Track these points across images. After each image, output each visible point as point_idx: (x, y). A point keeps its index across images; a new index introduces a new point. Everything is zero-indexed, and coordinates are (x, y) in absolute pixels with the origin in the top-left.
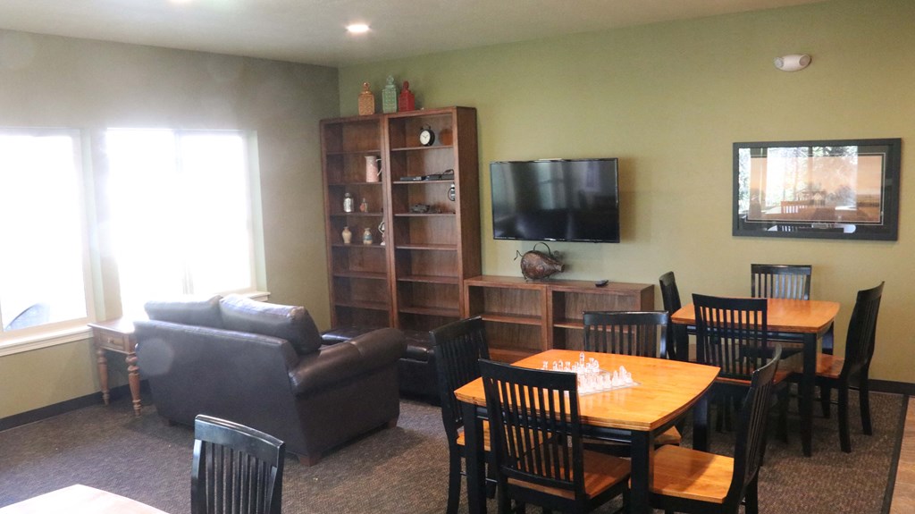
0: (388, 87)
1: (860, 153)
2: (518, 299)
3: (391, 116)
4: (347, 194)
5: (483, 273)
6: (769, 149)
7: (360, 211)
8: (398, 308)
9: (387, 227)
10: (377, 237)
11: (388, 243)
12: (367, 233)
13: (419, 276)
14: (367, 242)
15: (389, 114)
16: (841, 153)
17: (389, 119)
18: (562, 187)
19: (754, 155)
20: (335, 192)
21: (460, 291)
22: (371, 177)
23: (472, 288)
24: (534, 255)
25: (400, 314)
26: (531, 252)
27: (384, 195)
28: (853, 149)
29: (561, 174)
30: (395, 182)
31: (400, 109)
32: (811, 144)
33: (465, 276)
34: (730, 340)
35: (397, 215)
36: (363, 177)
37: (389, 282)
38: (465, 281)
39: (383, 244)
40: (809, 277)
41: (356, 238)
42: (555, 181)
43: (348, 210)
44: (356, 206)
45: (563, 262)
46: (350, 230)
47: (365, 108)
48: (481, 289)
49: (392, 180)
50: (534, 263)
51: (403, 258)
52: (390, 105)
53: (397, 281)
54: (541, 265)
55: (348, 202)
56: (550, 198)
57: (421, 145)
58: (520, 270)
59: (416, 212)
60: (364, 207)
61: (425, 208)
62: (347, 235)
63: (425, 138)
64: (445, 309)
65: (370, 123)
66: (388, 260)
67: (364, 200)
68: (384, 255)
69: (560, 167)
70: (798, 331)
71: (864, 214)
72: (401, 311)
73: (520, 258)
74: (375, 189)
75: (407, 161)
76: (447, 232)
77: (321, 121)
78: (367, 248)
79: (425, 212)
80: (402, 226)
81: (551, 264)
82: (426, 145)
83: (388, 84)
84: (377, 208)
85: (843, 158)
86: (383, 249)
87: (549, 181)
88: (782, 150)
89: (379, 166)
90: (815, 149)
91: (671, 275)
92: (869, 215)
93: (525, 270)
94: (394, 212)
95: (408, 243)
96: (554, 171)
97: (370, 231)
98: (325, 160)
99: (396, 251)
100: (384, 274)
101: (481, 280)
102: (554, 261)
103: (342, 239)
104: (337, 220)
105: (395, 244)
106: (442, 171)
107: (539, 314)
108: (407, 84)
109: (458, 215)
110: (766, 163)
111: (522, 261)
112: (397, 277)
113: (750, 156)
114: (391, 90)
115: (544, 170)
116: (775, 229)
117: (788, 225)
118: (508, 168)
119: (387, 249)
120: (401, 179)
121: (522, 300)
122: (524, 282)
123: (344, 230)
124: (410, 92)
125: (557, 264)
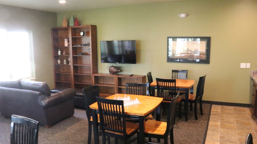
0: (71, 19)
1: (201, 40)
3: (72, 27)
4: (59, 50)
5: (98, 72)
6: (177, 39)
7: (63, 55)
8: (74, 82)
9: (71, 59)
10: (68, 62)
11: (71, 64)
12: (65, 61)
13: (80, 73)
14: (65, 63)
15: (71, 27)
16: (196, 40)
17: (72, 28)
18: (121, 48)
19: (173, 40)
20: (56, 49)
21: (92, 77)
22: (66, 44)
23: (95, 77)
24: (112, 67)
27: (70, 50)
28: (199, 39)
29: (120, 45)
30: (73, 46)
31: (75, 25)
32: (188, 38)
33: (93, 73)
34: (166, 91)
35: (74, 56)
36: (64, 45)
37: (71, 75)
38: (93, 75)
40: (187, 73)
41: (62, 62)
42: (119, 47)
43: (59, 54)
44: (62, 53)
45: (121, 69)
47: (65, 25)
48: (97, 77)
50: (113, 69)
51: (75, 68)
52: (72, 24)
53: (74, 75)
54: (115, 70)
55: (59, 52)
56: (117, 51)
57: (80, 36)
58: (109, 72)
59: (79, 55)
60: (64, 53)
61: (82, 54)
62: (59, 61)
63: (82, 34)
64: (88, 83)
65: (66, 29)
66: (71, 68)
67: (64, 51)
68: (70, 67)
69: (120, 43)
70: (184, 88)
71: (201, 57)
72: (75, 83)
73: (108, 68)
74: (67, 48)
75: (76, 40)
76: (88, 61)
78: (65, 65)
79: (82, 55)
80: (75, 59)
81: (117, 70)
82: (82, 36)
84: (68, 54)
85: (196, 42)
86: (70, 65)
87: (117, 47)
88: (180, 39)
89: (68, 41)
90: (189, 39)
91: (150, 73)
92: (203, 57)
93: (110, 71)
95: (77, 64)
96: (119, 44)
97: (66, 60)
98: (53, 40)
99: (74, 66)
100: (70, 72)
101: (97, 74)
103: (58, 63)
104: (56, 57)
105: (73, 64)
106: (86, 43)
107: (114, 84)
108: (77, 18)
109: (91, 56)
110: (176, 42)
111: (109, 69)
112: (74, 73)
113: (172, 40)
114: (72, 20)
115: (116, 43)
116: (178, 60)
117: (182, 59)
118: (105, 43)
119: (71, 65)
120: (75, 45)
121: (109, 80)
122: (110, 75)
123: (58, 60)
124: (77, 20)
125: (119, 70)
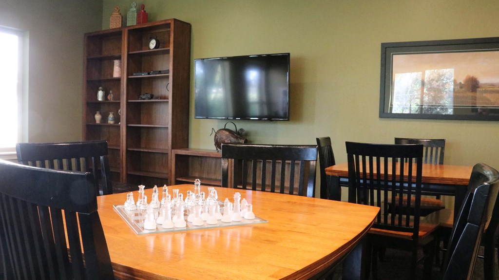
0: (132, 10)
2: (213, 167)
3: (131, 28)
4: (100, 88)
5: (190, 146)
7: (107, 99)
8: (127, 171)
9: (123, 111)
10: (117, 119)
11: (123, 123)
12: (111, 116)
13: (146, 148)
14: (111, 121)
15: (129, 27)
20: (92, 86)
21: (169, 158)
22: (116, 74)
23: (178, 156)
24: (224, 132)
25: (128, 175)
26: (222, 129)
27: (122, 86)
30: (130, 77)
31: (138, 23)
33: (173, 148)
35: (129, 101)
36: (112, 74)
37: (121, 151)
38: (173, 150)
39: (120, 123)
40: (443, 148)
41: (105, 118)
43: (100, 99)
44: (105, 96)
46: (100, 114)
47: (113, 23)
48: (187, 157)
49: (128, 75)
50: (224, 137)
52: (132, 22)
53: (127, 151)
54: (229, 138)
55: (100, 94)
57: (150, 49)
58: (214, 143)
59: (144, 99)
60: (111, 97)
61: (149, 96)
62: (98, 117)
63: (153, 44)
64: (162, 173)
65: (116, 35)
66: (121, 136)
67: (111, 92)
68: (119, 130)
70: (450, 183)
72: (129, 173)
73: (214, 134)
74: (118, 80)
75: (137, 61)
76: (165, 116)
77: (85, 34)
78: (110, 126)
80: (137, 110)
81: (237, 138)
83: (132, 8)
84: (118, 97)
86: (119, 127)
89: (121, 66)
92: (492, 100)
93: (217, 144)
94: (127, 99)
95: (140, 124)
97: (113, 114)
98: (86, 62)
99: (128, 128)
100: (119, 146)
101: (188, 150)
102: (239, 136)
103: (95, 120)
104: (92, 106)
105: (128, 122)
106: (165, 69)
108: (143, 7)
109: (170, 100)
111: (216, 136)
112: (127, 147)
114: (133, 12)
119: (121, 126)
120: (134, 74)
121: (216, 167)
122: (216, 151)
123: (96, 113)
124: (145, 11)
125: (241, 139)
